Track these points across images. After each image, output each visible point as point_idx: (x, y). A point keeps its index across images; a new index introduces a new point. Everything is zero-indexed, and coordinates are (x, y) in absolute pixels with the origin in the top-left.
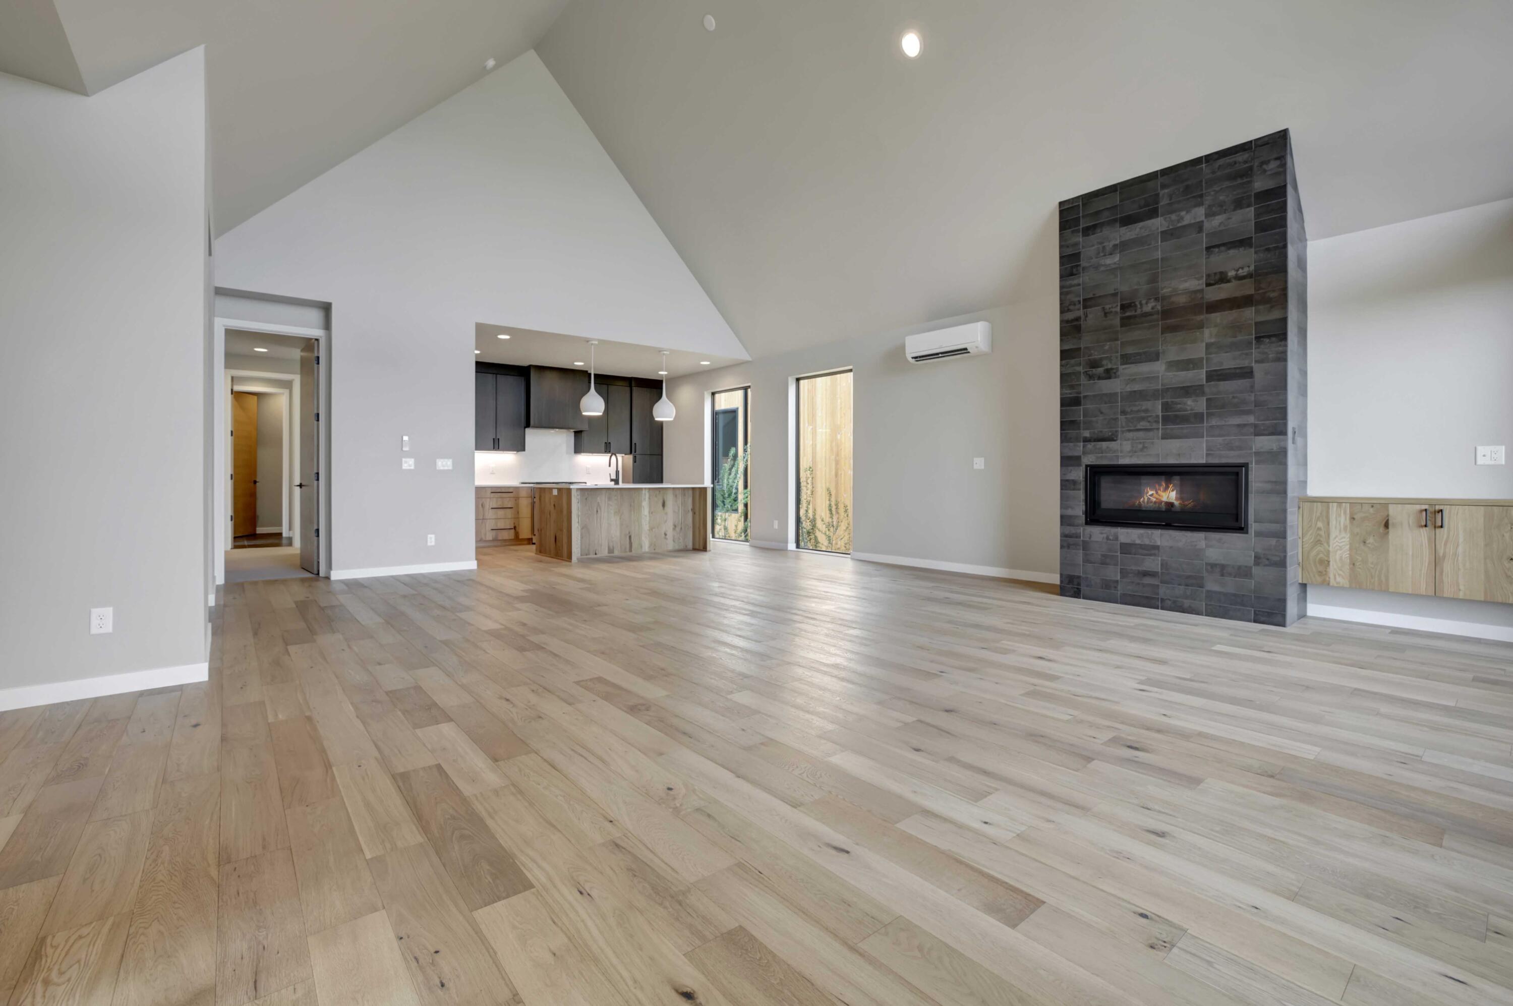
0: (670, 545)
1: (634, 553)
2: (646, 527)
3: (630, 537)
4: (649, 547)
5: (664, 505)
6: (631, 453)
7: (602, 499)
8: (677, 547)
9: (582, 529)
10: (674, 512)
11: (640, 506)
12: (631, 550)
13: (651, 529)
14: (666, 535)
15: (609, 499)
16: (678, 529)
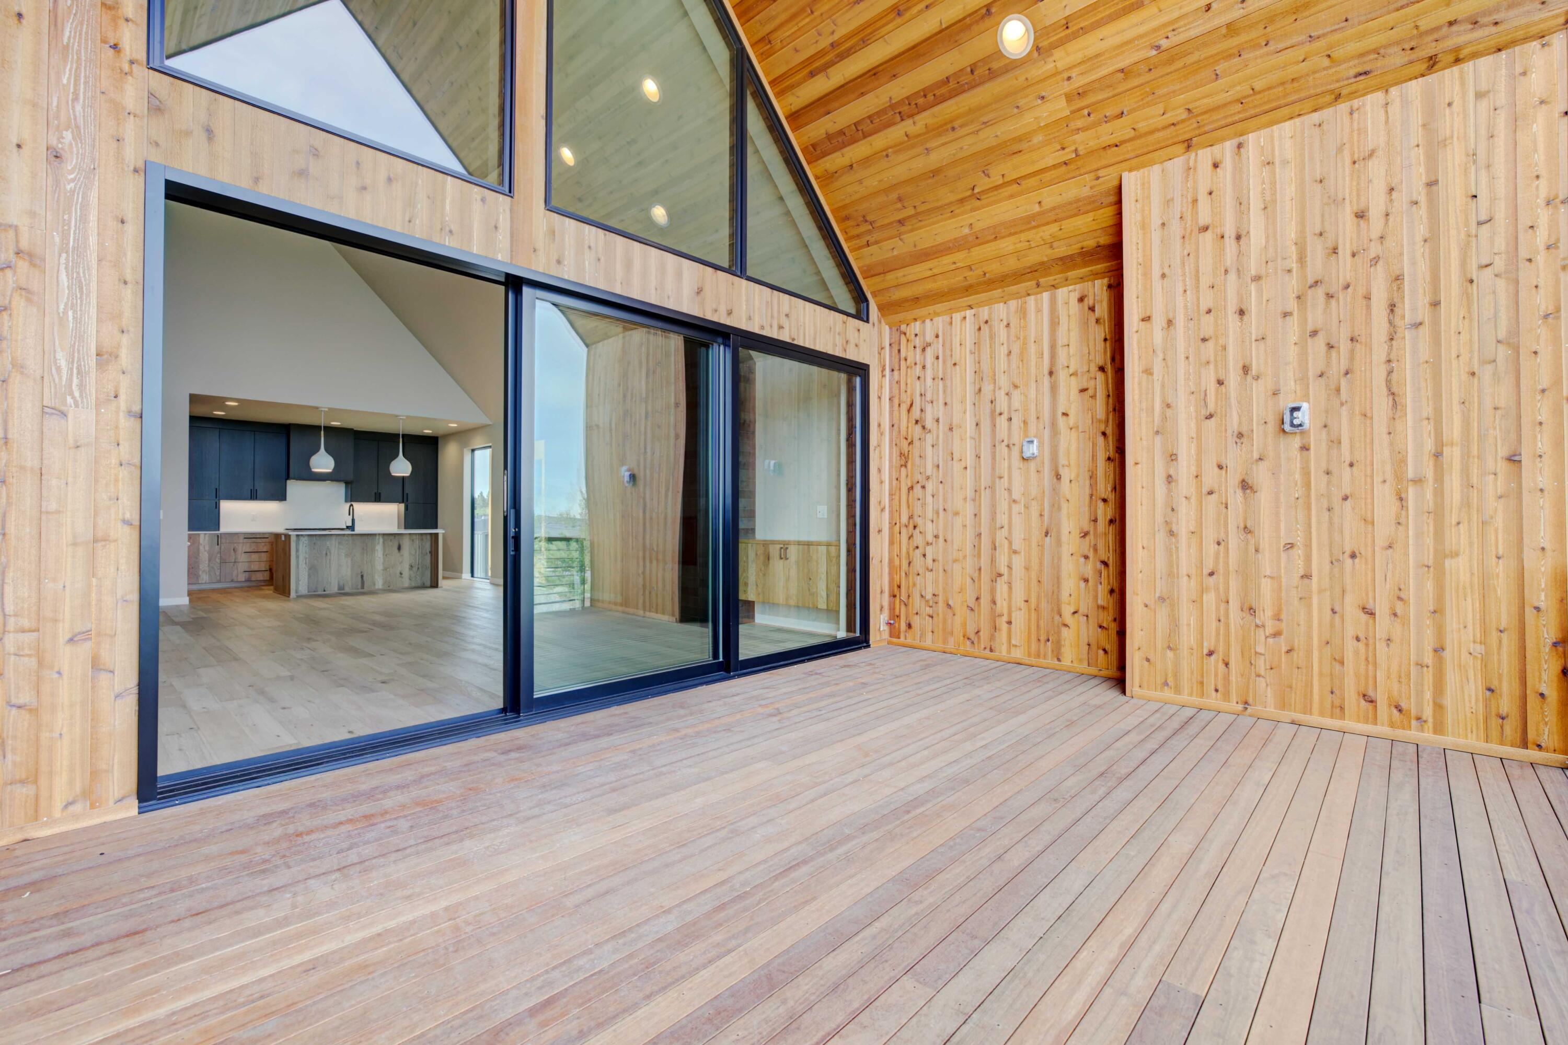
0: (407, 583)
1: (366, 589)
2: (379, 566)
3: (362, 576)
4: (383, 584)
5: (399, 548)
6: (403, 502)
7: (333, 544)
8: (413, 585)
9: (310, 569)
10: (410, 554)
11: (373, 550)
12: (363, 587)
13: (385, 569)
14: (401, 574)
15: (339, 543)
16: (415, 569)
